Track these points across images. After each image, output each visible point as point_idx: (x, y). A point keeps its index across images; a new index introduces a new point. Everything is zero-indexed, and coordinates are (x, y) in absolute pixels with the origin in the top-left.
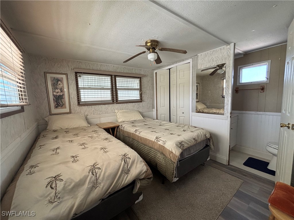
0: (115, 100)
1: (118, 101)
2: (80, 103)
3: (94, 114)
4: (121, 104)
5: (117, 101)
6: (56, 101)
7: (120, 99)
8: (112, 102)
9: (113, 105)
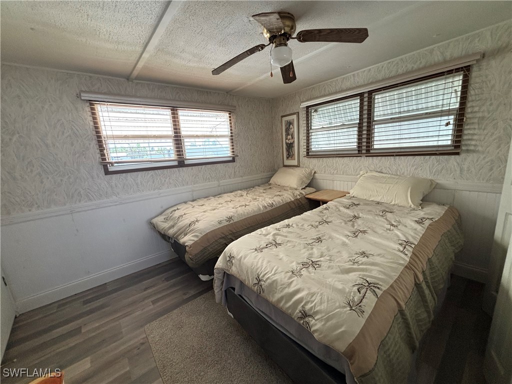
0: (365, 147)
1: (371, 151)
2: (310, 154)
3: (325, 172)
4: (379, 158)
5: (368, 151)
6: (288, 151)
7: (377, 145)
8: (357, 152)
9: (358, 158)
